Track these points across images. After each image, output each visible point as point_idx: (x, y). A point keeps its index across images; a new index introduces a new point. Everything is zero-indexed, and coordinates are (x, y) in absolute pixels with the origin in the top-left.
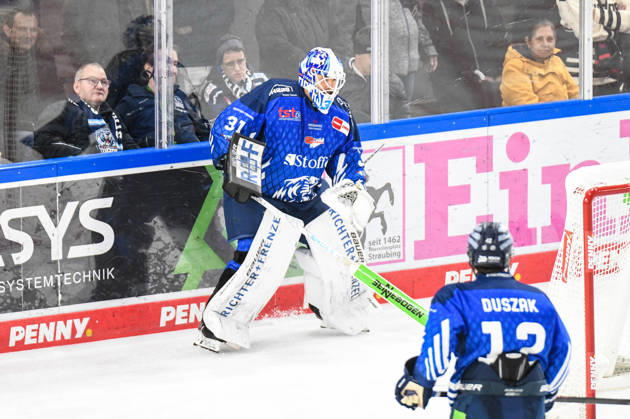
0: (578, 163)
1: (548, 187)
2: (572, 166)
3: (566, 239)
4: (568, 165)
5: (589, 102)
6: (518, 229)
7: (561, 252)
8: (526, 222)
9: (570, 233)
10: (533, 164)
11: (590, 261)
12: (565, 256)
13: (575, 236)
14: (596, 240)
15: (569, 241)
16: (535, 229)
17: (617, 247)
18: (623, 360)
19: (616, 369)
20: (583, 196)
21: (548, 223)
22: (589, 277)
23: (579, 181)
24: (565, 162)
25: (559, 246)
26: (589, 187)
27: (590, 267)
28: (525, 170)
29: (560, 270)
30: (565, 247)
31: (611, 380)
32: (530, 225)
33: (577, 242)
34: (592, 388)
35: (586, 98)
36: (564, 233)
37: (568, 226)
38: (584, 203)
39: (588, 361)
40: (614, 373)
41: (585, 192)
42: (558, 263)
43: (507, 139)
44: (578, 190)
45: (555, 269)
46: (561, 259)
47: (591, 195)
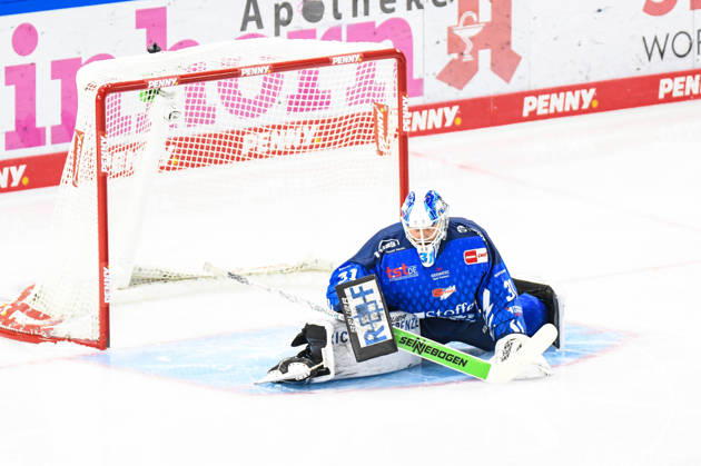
0: (89, 57)
1: (58, 82)
2: (83, 62)
3: (77, 139)
4: (79, 60)
6: (25, 129)
7: (71, 154)
8: (34, 120)
9: (80, 133)
10: (42, 58)
11: (104, 164)
12: (75, 158)
13: (86, 136)
14: (110, 141)
15: (79, 142)
16: (44, 129)
17: (133, 147)
18: (140, 270)
19: (133, 280)
20: (96, 92)
21: (58, 121)
22: (102, 181)
23: (91, 78)
24: (75, 56)
25: (68, 147)
26: (102, 82)
27: (103, 170)
28: (33, 64)
29: (71, 174)
30: (76, 148)
31: (127, 291)
32: (39, 124)
33: (89, 143)
34: (106, 302)
36: (75, 133)
37: (79, 126)
38: (97, 100)
39: (101, 271)
40: (130, 285)
41: (98, 88)
42: (68, 165)
43: (13, 30)
44: (89, 87)
45: (65, 172)
46: (72, 161)
47: (104, 92)
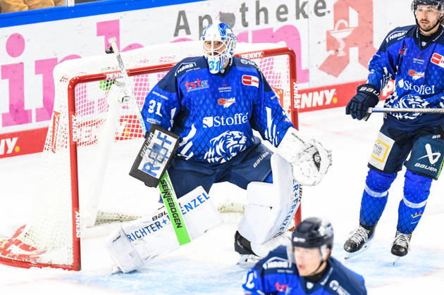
0: (64, 57)
1: (40, 76)
2: (59, 61)
3: (55, 118)
4: (56, 59)
5: (71, 8)
6: (17, 111)
7: (50, 129)
8: (23, 104)
10: (28, 59)
11: (75, 136)
13: (61, 117)
14: (79, 118)
15: (57, 120)
16: (30, 111)
17: (96, 123)
18: (102, 213)
19: (97, 221)
20: (68, 83)
21: (41, 105)
22: (74, 148)
23: (65, 72)
24: (53, 57)
25: (49, 124)
26: (73, 75)
27: (74, 140)
28: (22, 63)
31: (93, 229)
32: (27, 107)
33: (64, 121)
34: (78, 237)
35: (69, 5)
36: (53, 113)
37: (56, 108)
38: (69, 89)
39: (74, 214)
40: (95, 224)
41: (69, 80)
42: (49, 137)
43: (7, 38)
44: (63, 79)
45: (47, 142)
47: (74, 83)
